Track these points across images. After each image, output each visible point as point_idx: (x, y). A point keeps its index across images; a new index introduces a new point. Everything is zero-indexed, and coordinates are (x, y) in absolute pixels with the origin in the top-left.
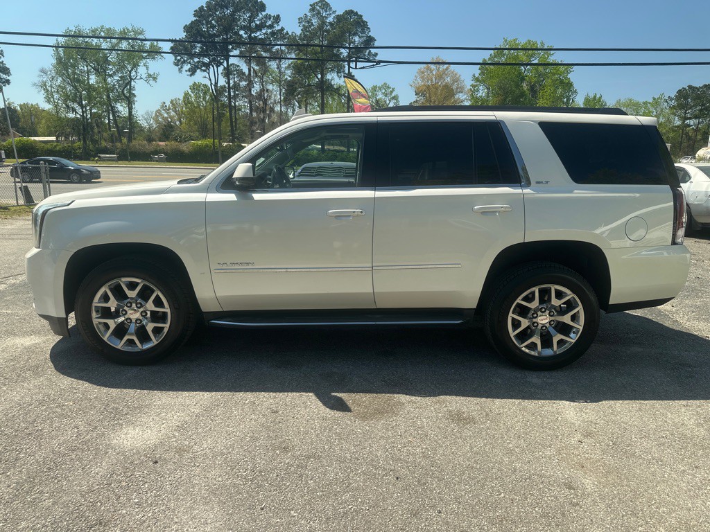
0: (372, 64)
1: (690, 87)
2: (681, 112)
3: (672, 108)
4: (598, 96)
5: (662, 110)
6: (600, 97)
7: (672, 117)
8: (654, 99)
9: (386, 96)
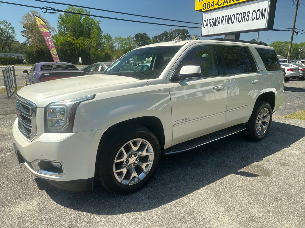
0: (55, 11)
1: (139, 33)
2: (138, 43)
3: (134, 41)
4: (108, 35)
5: (131, 42)
6: (109, 35)
7: (135, 44)
8: (128, 37)
9: (6, 26)
